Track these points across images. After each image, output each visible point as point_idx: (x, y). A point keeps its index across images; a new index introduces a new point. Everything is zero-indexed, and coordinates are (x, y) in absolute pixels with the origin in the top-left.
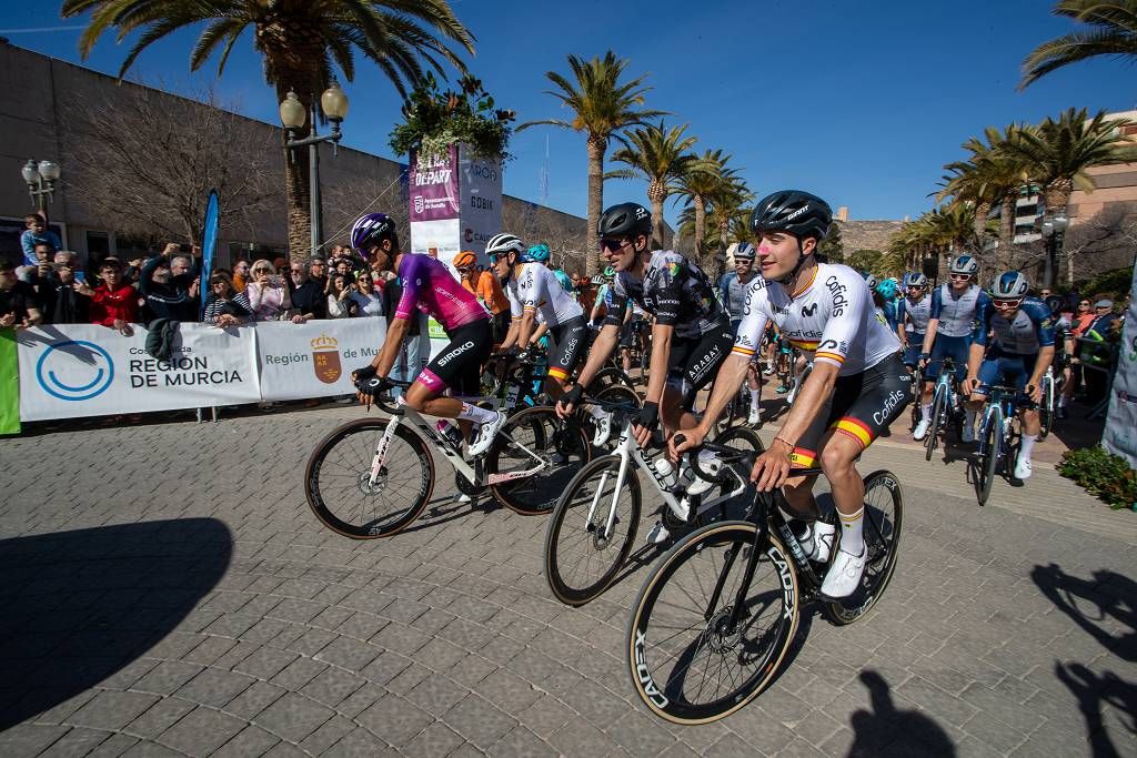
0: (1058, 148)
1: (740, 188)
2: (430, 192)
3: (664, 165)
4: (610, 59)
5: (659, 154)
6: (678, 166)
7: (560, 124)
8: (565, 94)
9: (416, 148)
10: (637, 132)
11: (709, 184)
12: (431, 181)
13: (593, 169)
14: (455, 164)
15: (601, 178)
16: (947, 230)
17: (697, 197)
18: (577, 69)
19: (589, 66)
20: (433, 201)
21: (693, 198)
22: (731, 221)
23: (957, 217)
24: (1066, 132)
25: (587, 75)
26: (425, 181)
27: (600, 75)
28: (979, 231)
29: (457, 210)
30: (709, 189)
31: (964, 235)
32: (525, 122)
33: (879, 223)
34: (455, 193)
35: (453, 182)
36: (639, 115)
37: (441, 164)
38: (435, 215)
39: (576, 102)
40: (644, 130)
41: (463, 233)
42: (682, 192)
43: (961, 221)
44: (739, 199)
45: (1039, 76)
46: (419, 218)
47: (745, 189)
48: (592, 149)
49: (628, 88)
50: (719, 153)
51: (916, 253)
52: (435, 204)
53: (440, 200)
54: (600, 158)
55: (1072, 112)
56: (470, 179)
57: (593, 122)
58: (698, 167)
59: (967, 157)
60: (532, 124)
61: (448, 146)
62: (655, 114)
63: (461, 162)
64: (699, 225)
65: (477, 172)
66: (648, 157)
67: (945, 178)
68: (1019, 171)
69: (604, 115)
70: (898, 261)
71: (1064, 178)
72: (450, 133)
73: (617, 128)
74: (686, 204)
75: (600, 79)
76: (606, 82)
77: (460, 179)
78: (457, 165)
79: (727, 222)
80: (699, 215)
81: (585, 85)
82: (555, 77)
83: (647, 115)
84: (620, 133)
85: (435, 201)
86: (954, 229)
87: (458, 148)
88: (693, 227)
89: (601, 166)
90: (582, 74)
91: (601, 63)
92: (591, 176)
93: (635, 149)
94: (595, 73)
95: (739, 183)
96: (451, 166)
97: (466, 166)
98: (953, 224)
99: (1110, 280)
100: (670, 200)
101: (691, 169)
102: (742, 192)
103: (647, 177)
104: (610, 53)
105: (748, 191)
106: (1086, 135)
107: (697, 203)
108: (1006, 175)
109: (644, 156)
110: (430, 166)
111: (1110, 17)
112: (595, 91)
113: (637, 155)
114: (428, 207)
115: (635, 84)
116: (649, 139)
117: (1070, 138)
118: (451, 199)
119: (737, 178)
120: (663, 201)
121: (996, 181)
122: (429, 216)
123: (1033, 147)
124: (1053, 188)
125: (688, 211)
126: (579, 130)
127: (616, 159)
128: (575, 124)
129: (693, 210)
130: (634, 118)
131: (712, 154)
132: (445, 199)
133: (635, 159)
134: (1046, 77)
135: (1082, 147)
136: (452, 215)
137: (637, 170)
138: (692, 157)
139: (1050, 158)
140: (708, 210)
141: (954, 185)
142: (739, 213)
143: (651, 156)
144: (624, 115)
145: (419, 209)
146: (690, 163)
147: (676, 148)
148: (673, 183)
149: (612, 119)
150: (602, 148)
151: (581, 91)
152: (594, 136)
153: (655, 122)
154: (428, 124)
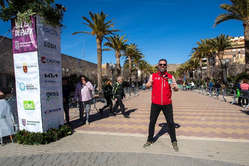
0: (220, 43)
1: (140, 54)
2: (23, 39)
3: (119, 47)
4: (102, 14)
5: (118, 44)
6: (124, 47)
7: (87, 33)
8: (89, 24)
9: (14, 18)
10: (111, 37)
11: (132, 53)
12: (23, 34)
13: (98, 47)
14: (34, 25)
15: (101, 50)
16: (192, 65)
17: (129, 57)
18: (92, 16)
19: (96, 15)
20: (24, 43)
21: (127, 57)
22: (138, 64)
23: (195, 62)
24: (221, 39)
25: (95, 18)
26: (20, 34)
27: (99, 18)
28: (201, 65)
29: (36, 47)
30: (132, 54)
31: (197, 66)
32: (76, 32)
33: (172, 64)
34: (35, 39)
35: (34, 34)
36: (112, 31)
37: (28, 25)
38: (25, 50)
39: (92, 26)
40: (113, 36)
41: (40, 59)
42: (124, 55)
43: (196, 63)
44: (140, 57)
45: (217, 24)
46: (18, 52)
47: (142, 54)
48: (98, 41)
49: (108, 23)
50: (134, 44)
51: (184, 71)
52: (25, 45)
53: (27, 43)
54: (100, 44)
55: (222, 35)
56: (43, 33)
57: (98, 32)
58: (129, 48)
59: (197, 46)
60: (78, 32)
61: (30, 16)
62: (117, 31)
63: (38, 25)
64: (130, 65)
65: (47, 31)
66: (115, 44)
67: (192, 52)
68: (210, 50)
69: (101, 30)
70: (180, 73)
71: (222, 51)
72: (31, 11)
73: (105, 35)
74: (126, 59)
75: (99, 19)
76: (101, 20)
77: (37, 32)
78: (36, 26)
79: (137, 64)
80: (130, 62)
81: (95, 21)
82: (85, 18)
83: (114, 31)
84: (106, 36)
85: (25, 43)
86: (194, 65)
87: (35, 18)
88: (128, 65)
89: (101, 46)
90: (93, 18)
91: (99, 15)
92: (98, 49)
93: (111, 42)
94: (98, 17)
95: (140, 52)
96: (32, 27)
97: (41, 27)
98: (194, 64)
99: (241, 76)
100: (121, 57)
101: (127, 48)
102: (141, 55)
103: (115, 50)
104: (102, 12)
105: (143, 55)
106: (225, 40)
107: (129, 58)
108: (207, 50)
109: (113, 44)
110: (22, 27)
111: (233, 9)
112: (98, 22)
113: (111, 44)
114: (21, 46)
115: (110, 22)
116: (114, 39)
117: (222, 41)
118: (33, 42)
119: (140, 51)
120: (119, 58)
121: (204, 52)
122: (22, 51)
123: (214, 43)
124: (220, 53)
125: (126, 61)
126: (93, 35)
127: (105, 45)
128: (92, 33)
129: (128, 60)
130: (110, 32)
131: (133, 44)
132: (30, 42)
133: (111, 45)
134: (219, 24)
135: (225, 43)
136: (34, 50)
137: (111, 48)
138: (127, 45)
139: (218, 46)
140: (132, 60)
141: (195, 53)
142: (140, 61)
143: (116, 44)
144: (107, 31)
145: (17, 47)
146: (127, 46)
147: (122, 42)
148: (122, 53)
149: (104, 32)
150: (101, 40)
151: (94, 23)
152: (98, 37)
153: (116, 33)
154: (19, 6)
